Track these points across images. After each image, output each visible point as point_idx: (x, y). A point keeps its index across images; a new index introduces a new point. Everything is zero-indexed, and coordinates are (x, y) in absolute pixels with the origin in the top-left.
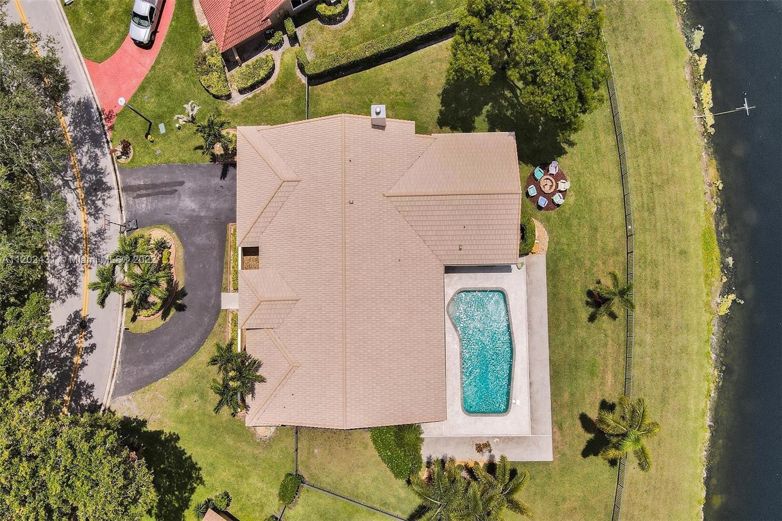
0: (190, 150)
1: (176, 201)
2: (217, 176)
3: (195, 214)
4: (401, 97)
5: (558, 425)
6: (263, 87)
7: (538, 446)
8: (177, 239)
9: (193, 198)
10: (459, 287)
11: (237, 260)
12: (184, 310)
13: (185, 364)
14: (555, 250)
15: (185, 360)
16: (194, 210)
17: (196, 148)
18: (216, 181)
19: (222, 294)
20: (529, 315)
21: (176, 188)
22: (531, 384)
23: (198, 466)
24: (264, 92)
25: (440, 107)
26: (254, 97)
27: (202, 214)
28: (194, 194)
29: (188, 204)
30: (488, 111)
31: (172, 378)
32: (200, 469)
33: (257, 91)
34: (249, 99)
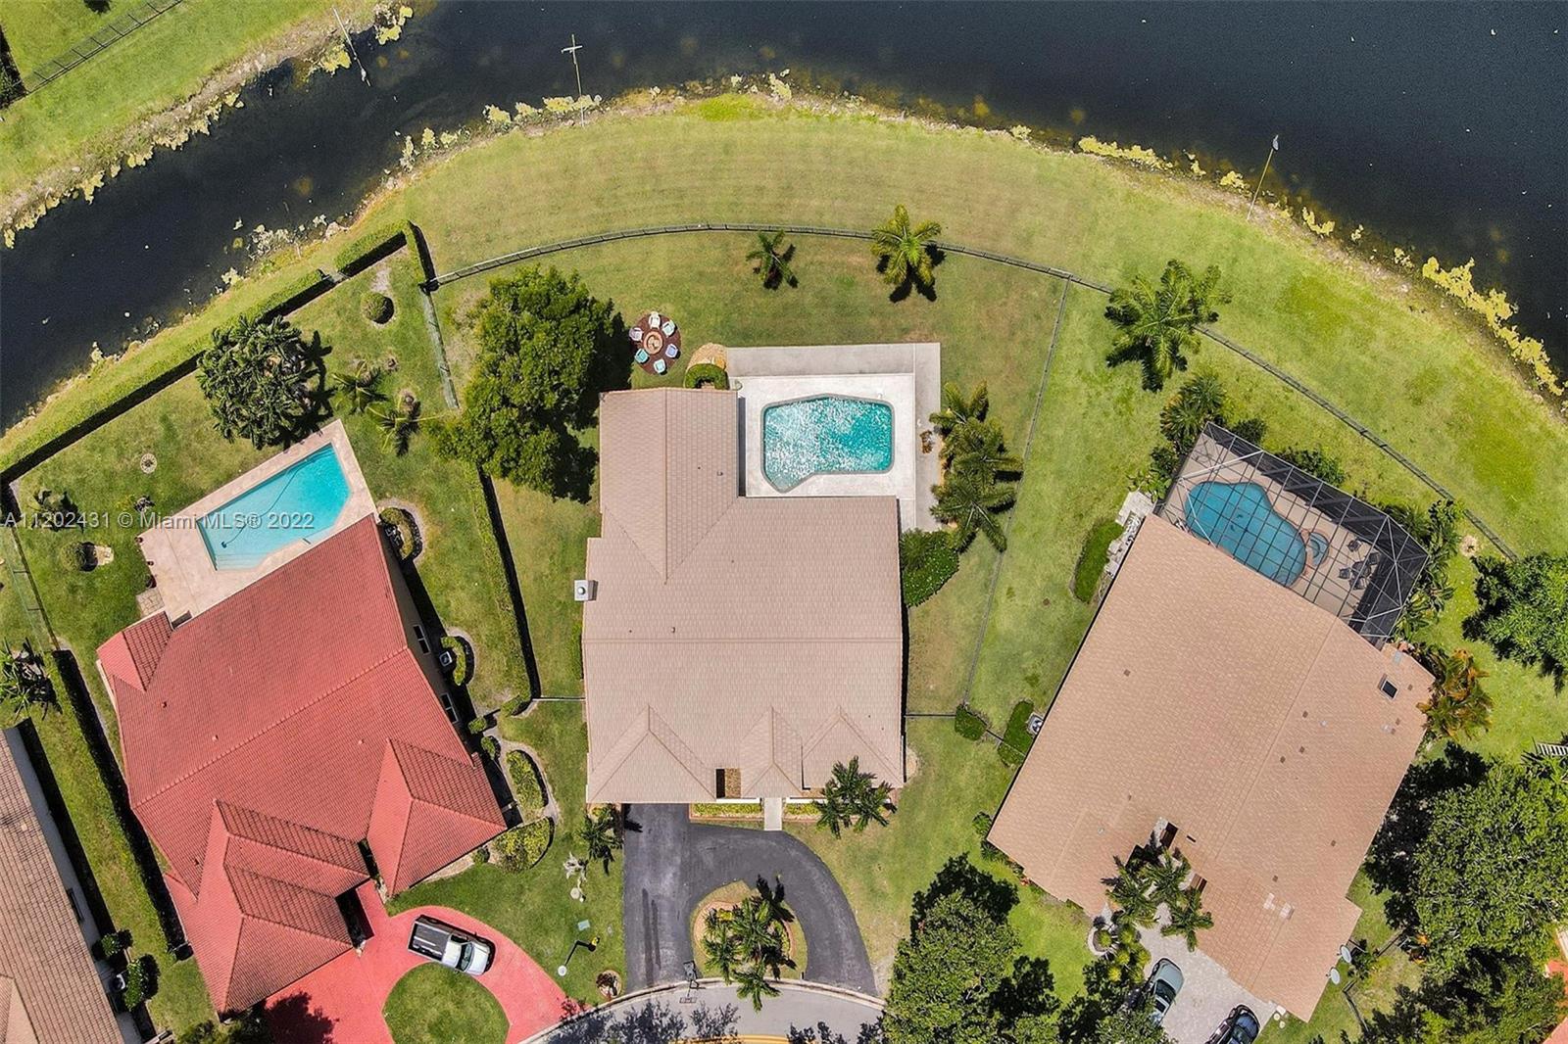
0: (608, 881)
1: (664, 902)
2: (638, 838)
3: (679, 873)
4: (556, 557)
5: (902, 335)
6: (541, 769)
7: (924, 363)
8: (705, 900)
9: (662, 875)
10: (759, 474)
11: (730, 805)
12: (783, 888)
13: (841, 884)
14: (722, 334)
15: (836, 886)
16: (675, 874)
17: (607, 871)
18: (643, 837)
19: (766, 829)
20: (789, 373)
21: (650, 902)
22: (861, 373)
23: (948, 862)
24: (546, 767)
25: (568, 499)
26: (551, 782)
27: (678, 860)
28: (657, 875)
29: (667, 884)
30: (573, 428)
31: (855, 904)
32: (951, 860)
33: (545, 777)
34: (554, 789)
